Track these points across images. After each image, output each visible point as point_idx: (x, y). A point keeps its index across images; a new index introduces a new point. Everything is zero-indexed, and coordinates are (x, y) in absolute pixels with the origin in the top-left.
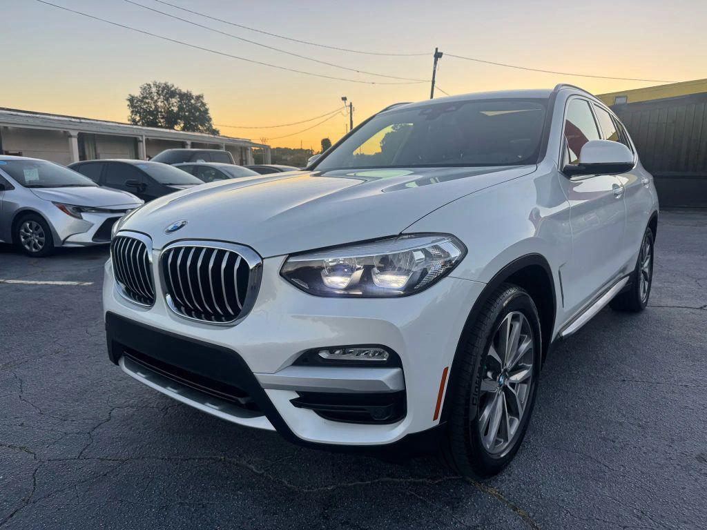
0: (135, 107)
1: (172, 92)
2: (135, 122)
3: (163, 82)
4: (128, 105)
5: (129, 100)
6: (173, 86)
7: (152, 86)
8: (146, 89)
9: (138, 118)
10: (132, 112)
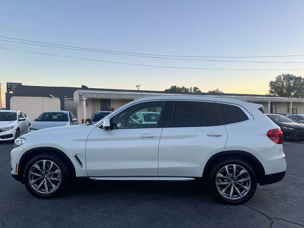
0: (273, 86)
1: (291, 78)
2: (272, 92)
3: (287, 74)
4: (269, 85)
5: (270, 83)
6: (292, 75)
7: (282, 76)
8: (279, 78)
9: (273, 90)
10: (271, 88)
